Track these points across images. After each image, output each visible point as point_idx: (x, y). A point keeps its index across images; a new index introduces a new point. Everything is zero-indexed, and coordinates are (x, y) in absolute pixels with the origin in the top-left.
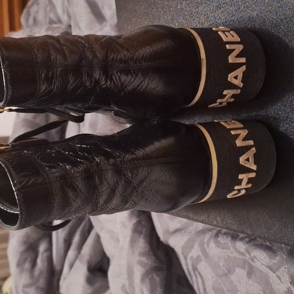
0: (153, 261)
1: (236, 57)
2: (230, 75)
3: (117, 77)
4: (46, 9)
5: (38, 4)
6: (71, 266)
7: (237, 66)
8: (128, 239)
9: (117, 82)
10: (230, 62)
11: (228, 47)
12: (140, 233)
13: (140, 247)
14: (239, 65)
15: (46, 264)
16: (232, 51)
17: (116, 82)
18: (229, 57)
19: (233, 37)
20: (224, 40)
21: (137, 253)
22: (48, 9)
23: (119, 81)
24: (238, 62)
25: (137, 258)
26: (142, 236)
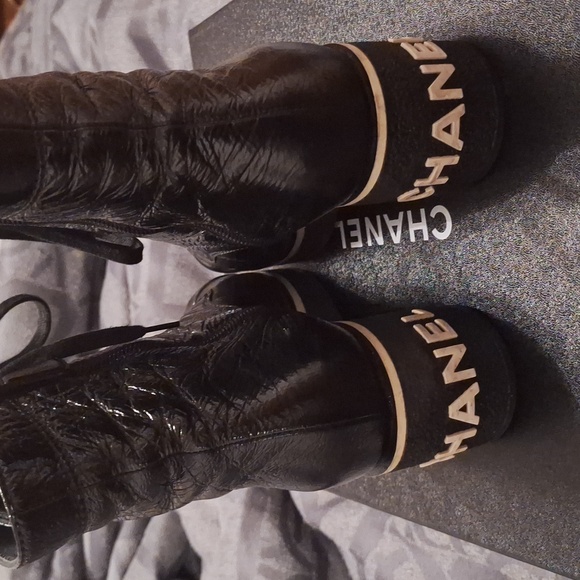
0: (290, 566)
1: (443, 88)
2: (435, 126)
3: (206, 143)
4: (46, 45)
5: (29, 30)
6: (124, 571)
7: (448, 106)
8: (238, 522)
9: (207, 153)
10: (432, 98)
11: (424, 69)
12: (262, 509)
13: (263, 539)
14: (450, 105)
15: (71, 569)
16: (433, 76)
17: (205, 154)
18: (430, 89)
19: (431, 50)
20: (415, 57)
21: (257, 552)
22: (52, 43)
23: (210, 152)
24: (447, 97)
25: (258, 561)
26: (266, 515)
